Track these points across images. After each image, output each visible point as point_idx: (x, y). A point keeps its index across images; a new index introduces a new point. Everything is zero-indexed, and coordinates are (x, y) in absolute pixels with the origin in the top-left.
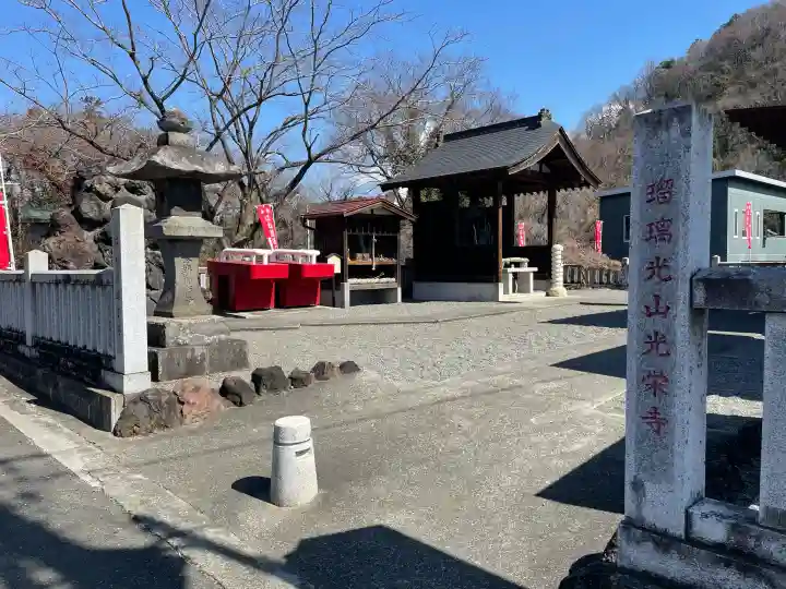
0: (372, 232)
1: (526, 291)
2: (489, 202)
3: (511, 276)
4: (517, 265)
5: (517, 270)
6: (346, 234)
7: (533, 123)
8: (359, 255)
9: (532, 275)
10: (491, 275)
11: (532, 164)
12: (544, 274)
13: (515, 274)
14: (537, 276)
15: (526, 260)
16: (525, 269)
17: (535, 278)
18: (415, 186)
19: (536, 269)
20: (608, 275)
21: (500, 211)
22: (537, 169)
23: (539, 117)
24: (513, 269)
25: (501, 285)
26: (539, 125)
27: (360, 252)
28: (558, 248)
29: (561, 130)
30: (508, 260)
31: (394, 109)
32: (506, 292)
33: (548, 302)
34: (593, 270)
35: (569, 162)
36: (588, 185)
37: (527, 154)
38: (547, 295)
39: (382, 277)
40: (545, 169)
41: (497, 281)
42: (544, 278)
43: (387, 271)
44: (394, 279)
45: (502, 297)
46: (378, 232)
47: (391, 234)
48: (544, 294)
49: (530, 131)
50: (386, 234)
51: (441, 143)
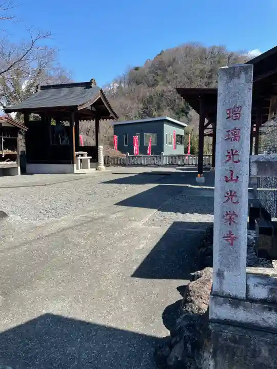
0: (1, 135)
1: (87, 168)
2: (67, 124)
3: (79, 161)
4: (82, 155)
5: (82, 158)
7: (88, 85)
9: (89, 160)
10: (70, 160)
11: (88, 105)
12: (95, 160)
13: (81, 160)
14: (92, 161)
15: (86, 153)
16: (86, 157)
17: (91, 162)
18: (25, 112)
19: (91, 157)
20: (120, 160)
21: (74, 128)
22: (90, 108)
23: (91, 82)
24: (80, 157)
25: (75, 165)
26: (91, 87)
28: (101, 147)
29: (101, 91)
30: (78, 153)
31: (8, 69)
32: (77, 169)
33: (97, 173)
34: (113, 159)
35: (105, 106)
36: (113, 118)
37: (86, 101)
38: (97, 170)
39: (8, 161)
40: (94, 109)
41: (73, 163)
42: (94, 162)
43: (12, 158)
44: (15, 162)
45: (76, 171)
46: (4, 135)
47: (13, 137)
48: (95, 169)
49: (87, 90)
50: (10, 137)
51: (39, 90)
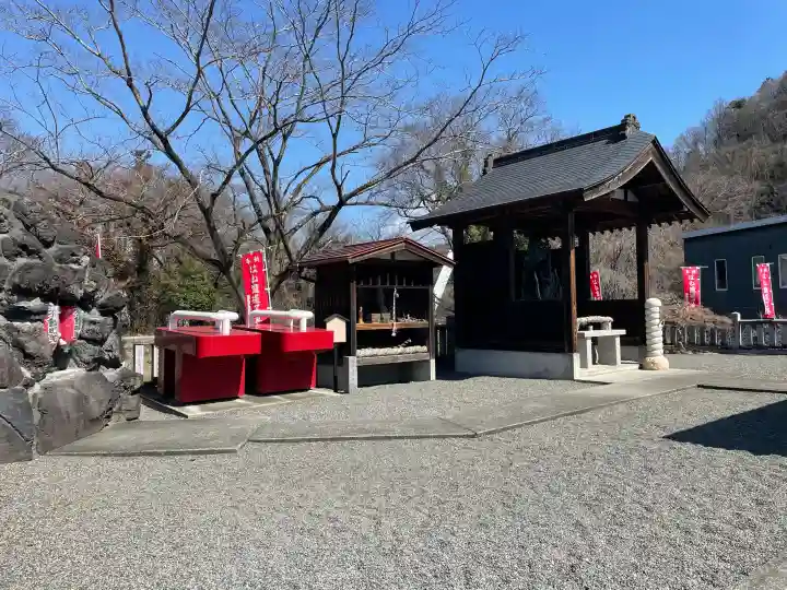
0: (392, 283)
1: (612, 362)
2: (556, 244)
3: (589, 343)
4: (598, 326)
5: (597, 333)
6: (353, 286)
7: (616, 134)
8: (376, 316)
9: (618, 340)
10: (559, 341)
11: (614, 188)
12: (636, 339)
13: (594, 340)
14: (624, 341)
15: (609, 319)
16: (608, 332)
17: (622, 344)
18: (455, 222)
19: (623, 332)
20: (712, 335)
21: (573, 252)
22: (619, 195)
23: (623, 126)
24: (591, 333)
25: (576, 357)
26: (624, 137)
27: (378, 311)
28: (655, 303)
29: (655, 142)
30: (584, 320)
31: (436, 140)
32: (584, 365)
34: (691, 329)
35: (667, 186)
36: (691, 217)
37: (609, 175)
38: (641, 368)
39: (409, 345)
40: (631, 198)
41: (571, 350)
42: (635, 344)
43: (415, 336)
44: (425, 348)
45: (578, 373)
46: (401, 283)
47: (420, 287)
48: (637, 366)
49: (611, 146)
50: (412, 287)
51: (490, 169)
